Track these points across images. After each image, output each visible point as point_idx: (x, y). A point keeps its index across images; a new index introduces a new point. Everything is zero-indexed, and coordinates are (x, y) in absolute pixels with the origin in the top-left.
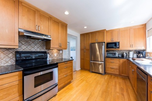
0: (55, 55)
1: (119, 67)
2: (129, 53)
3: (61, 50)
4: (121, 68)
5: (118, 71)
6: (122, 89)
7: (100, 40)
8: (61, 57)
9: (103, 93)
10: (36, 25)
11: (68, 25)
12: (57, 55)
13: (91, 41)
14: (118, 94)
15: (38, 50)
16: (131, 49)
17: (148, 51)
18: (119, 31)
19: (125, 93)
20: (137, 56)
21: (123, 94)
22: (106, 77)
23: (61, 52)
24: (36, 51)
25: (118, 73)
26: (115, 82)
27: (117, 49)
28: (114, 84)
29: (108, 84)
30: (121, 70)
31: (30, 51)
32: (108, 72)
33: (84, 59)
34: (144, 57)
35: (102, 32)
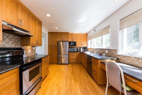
0: (30, 51)
1: (77, 57)
2: (80, 49)
3: (35, 46)
4: (77, 58)
5: (76, 60)
6: (80, 69)
7: (65, 39)
8: (34, 53)
9: (72, 74)
10: (18, 19)
11: (42, 23)
12: (31, 52)
13: (58, 40)
14: (79, 72)
15: (13, 46)
16: (82, 46)
17: (88, 47)
18: (76, 34)
19: (82, 70)
20: (84, 50)
21: (81, 71)
22: (70, 65)
23: (34, 48)
24: (10, 47)
25: (76, 62)
26: (76, 67)
27: (75, 46)
28: (75, 68)
29: (73, 68)
30: (77, 59)
31: (4, 47)
32: (70, 62)
33: (52, 55)
34: (87, 51)
35: (67, 34)
